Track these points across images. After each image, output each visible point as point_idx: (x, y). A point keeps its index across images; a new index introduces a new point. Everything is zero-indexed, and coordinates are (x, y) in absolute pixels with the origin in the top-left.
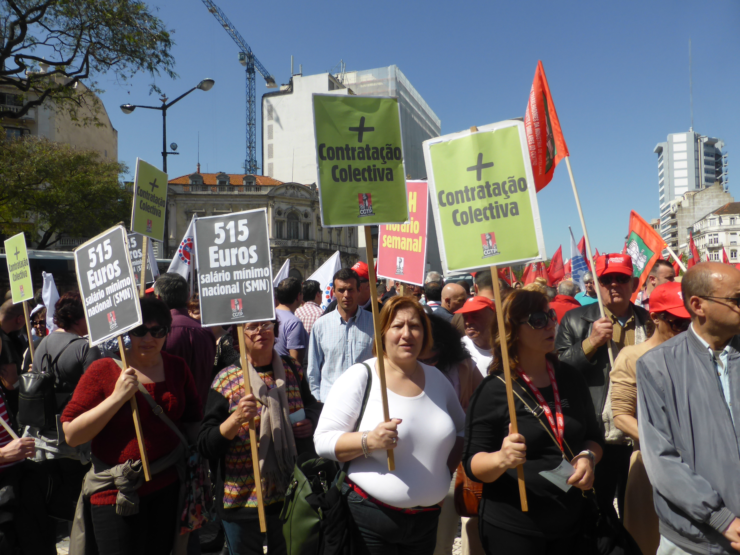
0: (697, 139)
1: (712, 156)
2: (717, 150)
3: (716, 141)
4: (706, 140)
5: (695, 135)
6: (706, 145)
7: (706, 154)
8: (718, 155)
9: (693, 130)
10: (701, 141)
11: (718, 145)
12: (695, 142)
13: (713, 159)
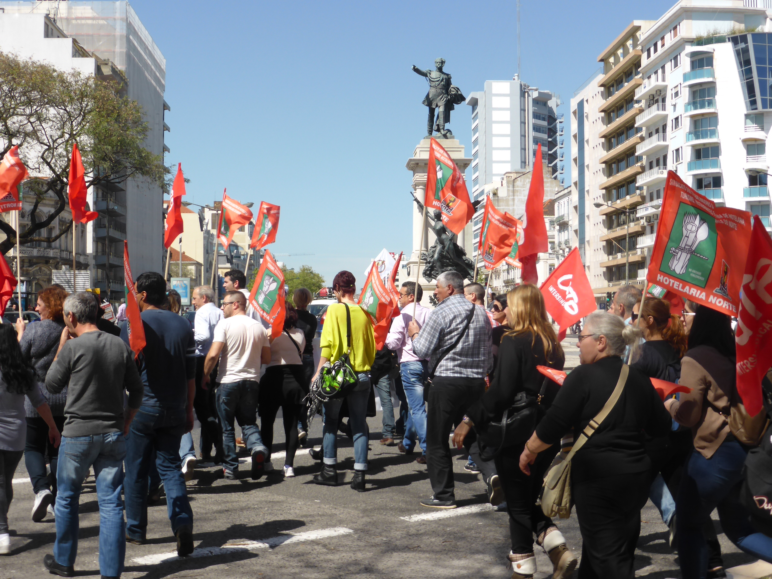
0: (523, 92)
1: (544, 119)
2: (551, 110)
3: (549, 97)
4: (535, 95)
5: (521, 86)
6: (536, 102)
7: (536, 116)
8: (551, 119)
9: (519, 78)
10: (529, 95)
11: (551, 103)
12: (521, 96)
13: (545, 123)
